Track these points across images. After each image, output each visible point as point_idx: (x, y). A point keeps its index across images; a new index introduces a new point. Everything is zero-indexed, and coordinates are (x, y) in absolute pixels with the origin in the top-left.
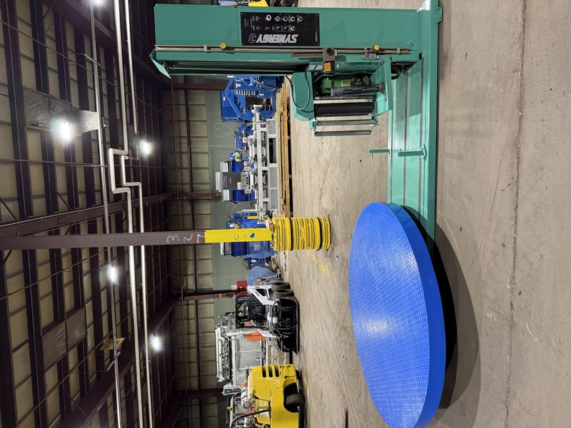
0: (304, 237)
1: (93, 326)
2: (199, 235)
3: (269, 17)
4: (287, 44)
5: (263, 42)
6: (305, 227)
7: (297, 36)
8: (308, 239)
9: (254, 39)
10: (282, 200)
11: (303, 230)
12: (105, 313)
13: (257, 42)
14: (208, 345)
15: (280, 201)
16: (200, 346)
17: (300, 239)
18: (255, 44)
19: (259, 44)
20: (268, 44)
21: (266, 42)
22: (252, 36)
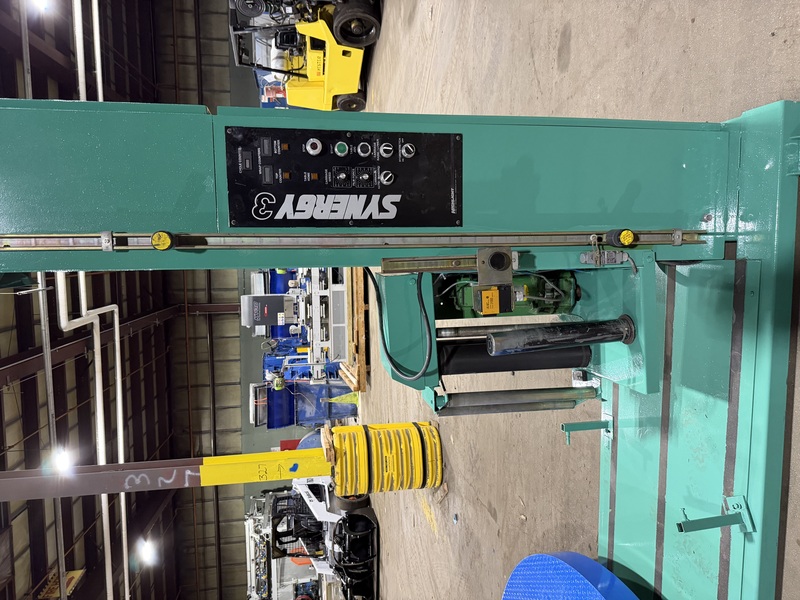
0: (392, 471)
1: (28, 551)
2: (188, 472)
3: (314, 146)
4: (370, 222)
5: (298, 216)
6: (394, 451)
7: (397, 198)
8: (400, 474)
9: (269, 207)
10: (353, 345)
11: (390, 456)
12: (51, 526)
13: (279, 216)
14: (235, 540)
15: (349, 347)
16: (222, 541)
17: (386, 474)
18: (273, 223)
19: (285, 222)
20: (312, 222)
21: (306, 216)
22: (260, 200)
